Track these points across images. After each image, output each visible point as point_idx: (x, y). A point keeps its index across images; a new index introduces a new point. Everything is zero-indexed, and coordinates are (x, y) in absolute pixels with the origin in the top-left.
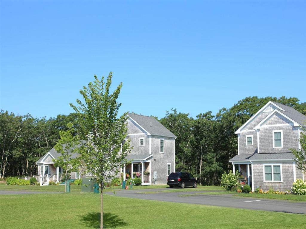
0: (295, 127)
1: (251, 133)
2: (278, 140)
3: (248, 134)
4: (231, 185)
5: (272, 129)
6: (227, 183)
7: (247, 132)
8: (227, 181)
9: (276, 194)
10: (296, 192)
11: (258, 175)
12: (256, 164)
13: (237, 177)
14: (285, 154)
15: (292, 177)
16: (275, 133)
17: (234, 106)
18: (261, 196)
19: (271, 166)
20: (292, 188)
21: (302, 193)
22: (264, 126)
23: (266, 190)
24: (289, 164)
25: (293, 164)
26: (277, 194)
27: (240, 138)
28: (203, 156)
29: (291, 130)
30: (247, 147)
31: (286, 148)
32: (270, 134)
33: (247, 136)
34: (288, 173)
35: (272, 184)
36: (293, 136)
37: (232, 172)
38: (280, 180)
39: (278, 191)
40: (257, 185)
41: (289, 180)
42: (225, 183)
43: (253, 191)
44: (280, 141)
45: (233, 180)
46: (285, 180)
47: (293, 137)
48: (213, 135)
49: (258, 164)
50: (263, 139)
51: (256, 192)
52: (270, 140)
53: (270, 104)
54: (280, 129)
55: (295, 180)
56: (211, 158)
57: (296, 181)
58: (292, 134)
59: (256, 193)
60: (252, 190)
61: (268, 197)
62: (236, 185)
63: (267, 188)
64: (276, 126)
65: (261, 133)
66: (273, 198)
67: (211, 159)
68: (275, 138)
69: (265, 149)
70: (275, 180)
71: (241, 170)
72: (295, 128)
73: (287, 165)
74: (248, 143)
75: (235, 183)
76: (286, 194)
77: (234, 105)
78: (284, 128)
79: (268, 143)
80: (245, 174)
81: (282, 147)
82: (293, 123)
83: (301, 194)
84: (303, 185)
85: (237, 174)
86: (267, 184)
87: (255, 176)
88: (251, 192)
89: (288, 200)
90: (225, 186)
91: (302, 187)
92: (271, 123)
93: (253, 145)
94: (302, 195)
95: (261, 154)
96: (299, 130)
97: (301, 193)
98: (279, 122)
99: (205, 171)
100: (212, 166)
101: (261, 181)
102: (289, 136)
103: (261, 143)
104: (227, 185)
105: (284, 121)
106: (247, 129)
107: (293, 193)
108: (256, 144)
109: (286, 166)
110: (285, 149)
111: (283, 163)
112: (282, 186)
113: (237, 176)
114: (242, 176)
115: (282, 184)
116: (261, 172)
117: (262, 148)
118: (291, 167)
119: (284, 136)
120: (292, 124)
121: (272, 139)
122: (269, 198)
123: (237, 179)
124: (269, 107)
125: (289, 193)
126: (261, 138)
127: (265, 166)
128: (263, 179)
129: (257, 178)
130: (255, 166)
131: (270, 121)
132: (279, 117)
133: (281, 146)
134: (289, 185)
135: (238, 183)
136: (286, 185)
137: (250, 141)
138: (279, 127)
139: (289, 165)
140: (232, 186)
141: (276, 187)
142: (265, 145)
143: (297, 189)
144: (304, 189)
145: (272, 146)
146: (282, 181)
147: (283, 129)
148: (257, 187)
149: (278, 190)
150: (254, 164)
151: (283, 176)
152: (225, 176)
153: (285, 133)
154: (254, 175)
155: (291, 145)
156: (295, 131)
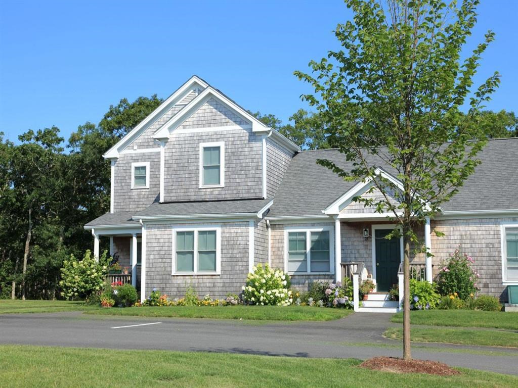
0: (255, 133)
1: (143, 157)
2: (212, 168)
3: (137, 161)
4: (85, 288)
5: (198, 138)
6: (75, 283)
7: (135, 154)
8: (76, 277)
9: (204, 307)
10: (253, 299)
11: (157, 257)
12: (155, 228)
13: (105, 267)
14: (228, 202)
15: (245, 259)
16: (206, 149)
17: (109, 111)
18: (162, 311)
19: (192, 233)
20: (244, 288)
21: (269, 301)
22: (180, 131)
23: (176, 296)
24: (240, 226)
25: (248, 225)
26: (204, 305)
27: (117, 168)
28: (32, 233)
29: (246, 142)
30: (135, 193)
31: (231, 188)
32: (194, 153)
33: (134, 165)
34: (235, 251)
35: (194, 281)
36: (250, 157)
37: (92, 256)
38: (215, 270)
39: (209, 299)
40: (155, 285)
41: (237, 268)
42: (70, 285)
43: (143, 299)
44: (217, 170)
45: (93, 276)
46: (227, 268)
47: (250, 160)
48: (59, 183)
49: (158, 228)
50: (175, 165)
51: (150, 302)
52: (193, 168)
53: (195, 83)
54: (217, 140)
55: (252, 268)
56: (51, 234)
57: (256, 269)
58: (247, 153)
59: (151, 305)
60: (140, 298)
61: (182, 313)
62: (101, 288)
63: (180, 292)
64: (208, 132)
65: (170, 150)
66: (197, 315)
67: (51, 238)
68: (204, 163)
69: (179, 191)
70: (200, 269)
71: (116, 251)
72: (254, 136)
73: (234, 230)
74: (136, 184)
75: (98, 284)
76: (228, 304)
77: (111, 108)
78: (228, 136)
79: (187, 176)
80: (127, 260)
81: (222, 184)
82: (252, 122)
83: (266, 304)
84: (271, 278)
85: (104, 259)
86: (179, 281)
87: (151, 261)
88: (136, 304)
89: (236, 318)
90: (69, 291)
91: (270, 286)
92: (198, 125)
93: (148, 186)
94: (270, 306)
95: (168, 205)
96: (264, 140)
97: (267, 301)
98: (216, 121)
99: (35, 266)
100: (53, 254)
101: (166, 273)
102: (241, 157)
103: (169, 177)
104: (75, 290)
105: (228, 120)
106: (135, 147)
107: (247, 302)
108: (157, 185)
109: (232, 231)
110: (230, 192)
111: (225, 222)
112: (219, 285)
113: (103, 265)
114: (117, 266)
115: (219, 281)
116: (166, 248)
117: (170, 188)
118: (244, 234)
119: (227, 158)
120: (247, 126)
121: (198, 166)
122: (185, 316)
123: (104, 273)
124: (192, 91)
125: (236, 302)
126: (170, 162)
127: (179, 233)
128: (171, 267)
129: (155, 265)
130: (152, 233)
131: (195, 119)
132: (216, 108)
133: (219, 183)
134: (238, 280)
135: (105, 283)
136: (228, 281)
137: (141, 178)
138: (216, 133)
139: (240, 230)
140: (89, 292)
141: (204, 289)
142: (180, 180)
143: (257, 290)
144: (274, 291)
145: (197, 184)
146: (219, 271)
147: (225, 139)
148: (155, 289)
149: (207, 296)
150: (148, 228)
151: (222, 258)
152: (72, 265)
153: (230, 151)
154: (148, 259)
155: (243, 180)
156: (254, 144)
